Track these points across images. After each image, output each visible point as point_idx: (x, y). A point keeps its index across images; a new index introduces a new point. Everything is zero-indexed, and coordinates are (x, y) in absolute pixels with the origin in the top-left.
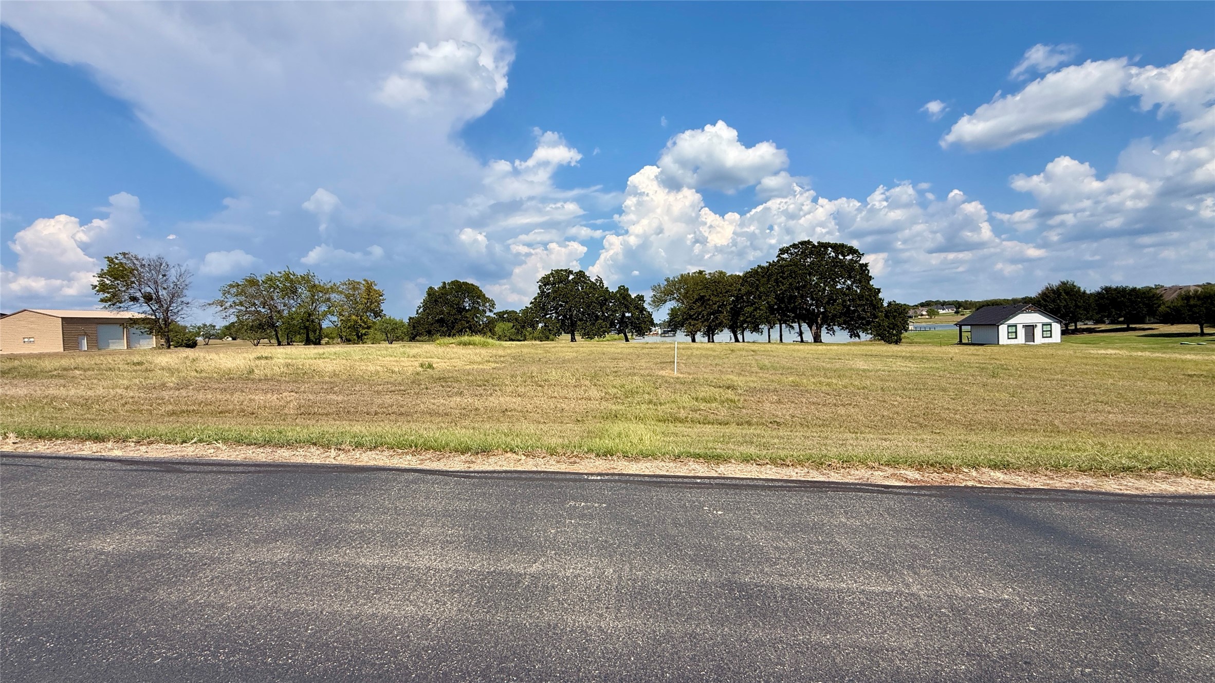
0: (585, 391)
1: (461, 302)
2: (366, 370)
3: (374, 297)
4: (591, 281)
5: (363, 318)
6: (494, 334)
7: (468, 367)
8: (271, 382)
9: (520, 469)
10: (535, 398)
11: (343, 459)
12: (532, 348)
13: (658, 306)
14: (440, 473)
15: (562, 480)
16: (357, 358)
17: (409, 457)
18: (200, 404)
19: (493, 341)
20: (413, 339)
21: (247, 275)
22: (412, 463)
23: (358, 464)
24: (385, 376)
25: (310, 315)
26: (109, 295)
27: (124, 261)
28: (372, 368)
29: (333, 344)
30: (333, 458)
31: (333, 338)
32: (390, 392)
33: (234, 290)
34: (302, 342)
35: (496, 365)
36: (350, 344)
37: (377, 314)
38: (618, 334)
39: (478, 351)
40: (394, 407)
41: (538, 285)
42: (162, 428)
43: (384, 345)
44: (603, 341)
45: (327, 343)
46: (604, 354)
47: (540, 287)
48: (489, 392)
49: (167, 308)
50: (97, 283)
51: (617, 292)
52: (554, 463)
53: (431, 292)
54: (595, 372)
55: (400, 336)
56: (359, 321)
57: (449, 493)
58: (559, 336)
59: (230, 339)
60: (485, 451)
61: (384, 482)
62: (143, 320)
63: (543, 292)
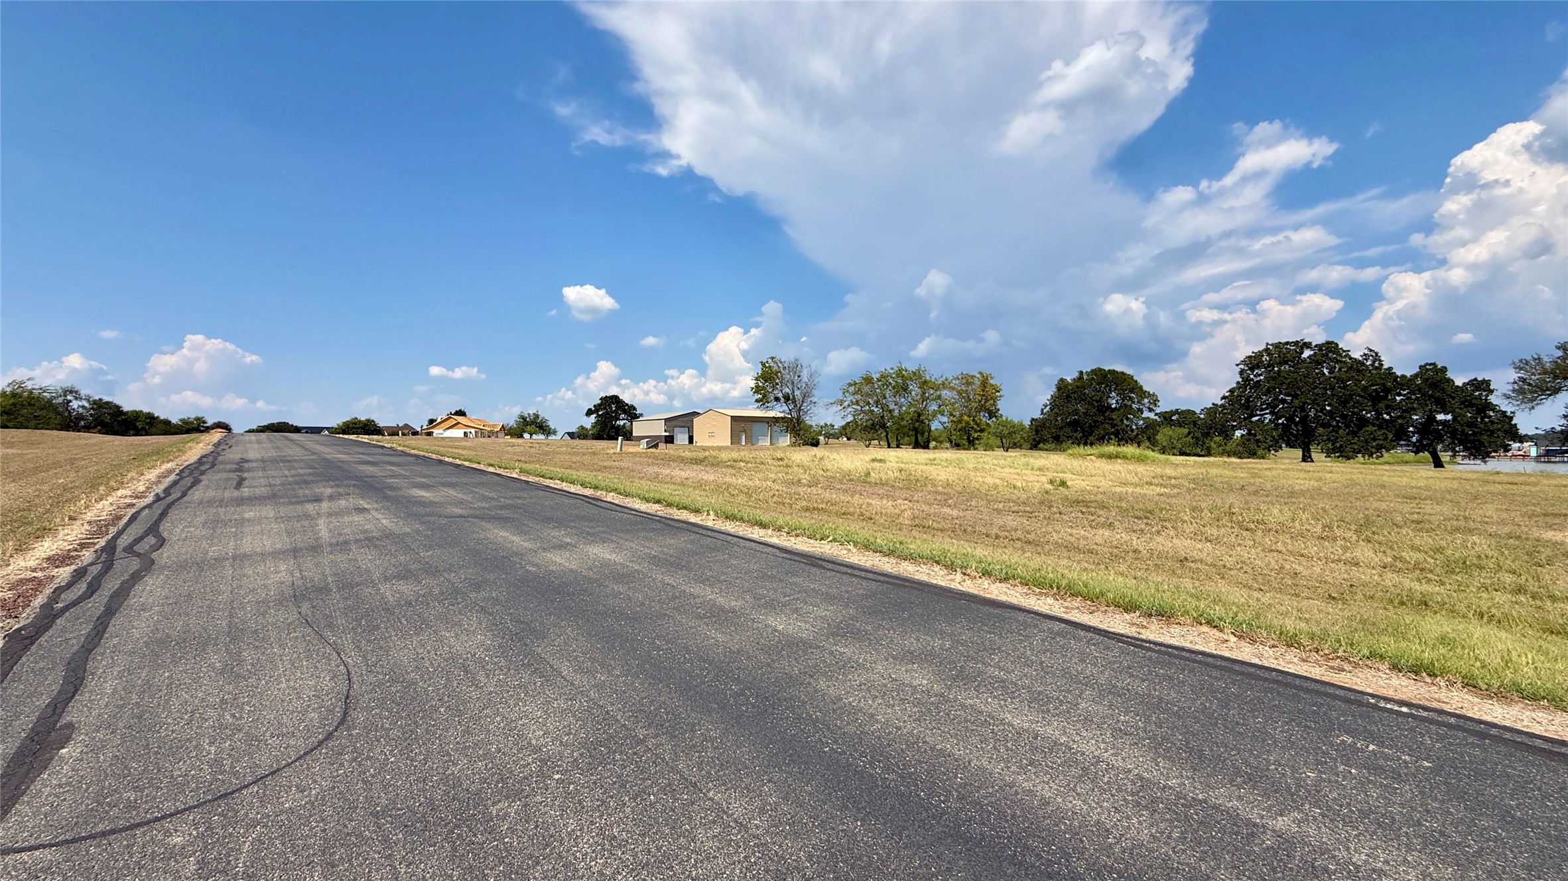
0: (1345, 549)
1: (1105, 398)
2: (983, 482)
3: (990, 393)
4: (1351, 358)
5: (976, 419)
6: (1153, 443)
7: (1118, 490)
8: (886, 487)
9: (1227, 654)
10: (1239, 549)
11: (969, 587)
12: (1225, 469)
13: (1531, 401)
14: (1097, 631)
15: (1318, 693)
16: (971, 466)
17: (1050, 600)
18: (827, 503)
19: (1153, 453)
20: (1035, 446)
21: (863, 373)
22: (1054, 609)
23: (988, 596)
24: (1006, 492)
25: (919, 415)
26: (760, 396)
27: (772, 364)
28: (989, 480)
29: (942, 448)
30: (956, 582)
31: (941, 442)
32: (1013, 512)
33: (852, 389)
34: (909, 445)
35: (1162, 490)
36: (959, 450)
37: (992, 414)
38: (1416, 453)
39: (1131, 467)
40: (1019, 532)
41: (1238, 369)
42: (805, 523)
43: (999, 453)
44: (1374, 464)
45: (935, 448)
46: (1383, 487)
47: (1242, 372)
48: (1156, 528)
49: (800, 407)
50: (754, 386)
51: (1416, 376)
52: (1295, 660)
53: (1062, 386)
54: (1367, 517)
55: (1019, 442)
56: (972, 423)
57: (1114, 662)
58: (1277, 451)
59: (845, 439)
60: (1165, 615)
61: (1022, 625)
62: (783, 418)
63: (1246, 380)
